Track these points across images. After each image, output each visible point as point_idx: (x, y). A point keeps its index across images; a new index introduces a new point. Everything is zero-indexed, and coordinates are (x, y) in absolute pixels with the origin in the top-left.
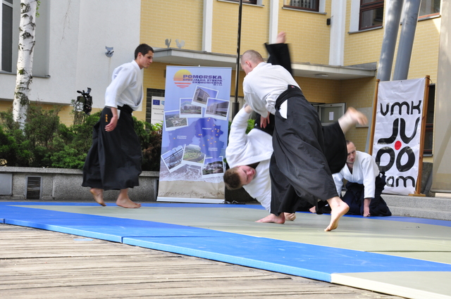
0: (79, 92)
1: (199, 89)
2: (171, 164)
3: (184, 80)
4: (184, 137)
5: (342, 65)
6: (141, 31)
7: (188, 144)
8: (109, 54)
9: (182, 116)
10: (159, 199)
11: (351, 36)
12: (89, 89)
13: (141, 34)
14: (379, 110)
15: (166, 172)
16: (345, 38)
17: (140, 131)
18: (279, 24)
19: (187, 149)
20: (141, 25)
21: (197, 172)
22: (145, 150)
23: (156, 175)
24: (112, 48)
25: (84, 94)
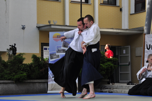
0: (10, 46)
1: (64, 42)
3: (57, 38)
5: (128, 29)
6: (37, 17)
8: (23, 28)
9: (57, 54)
10: (48, 92)
11: (131, 15)
12: (15, 44)
13: (37, 19)
14: (146, 47)
15: (51, 79)
16: (129, 17)
17: (38, 62)
18: (98, 11)
20: (37, 15)
22: (41, 70)
23: (47, 81)
24: (25, 26)
25: (12, 46)
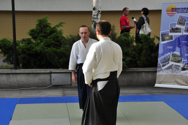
1: (180, 16)
2: (164, 64)
3: (172, 11)
4: (171, 47)
7: (173, 52)
19: (173, 55)
21: (178, 69)
